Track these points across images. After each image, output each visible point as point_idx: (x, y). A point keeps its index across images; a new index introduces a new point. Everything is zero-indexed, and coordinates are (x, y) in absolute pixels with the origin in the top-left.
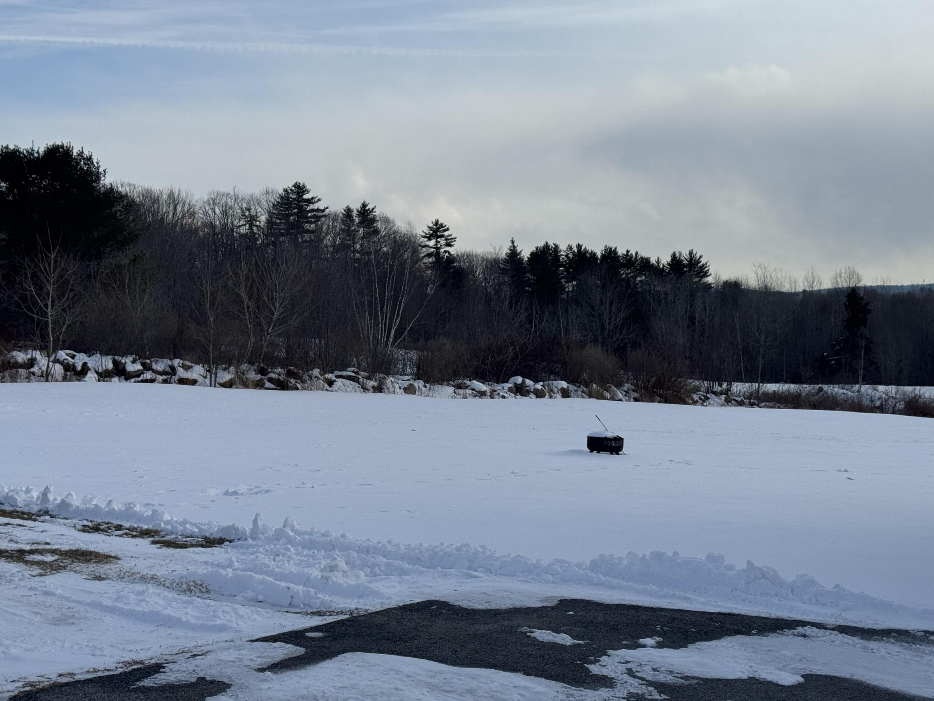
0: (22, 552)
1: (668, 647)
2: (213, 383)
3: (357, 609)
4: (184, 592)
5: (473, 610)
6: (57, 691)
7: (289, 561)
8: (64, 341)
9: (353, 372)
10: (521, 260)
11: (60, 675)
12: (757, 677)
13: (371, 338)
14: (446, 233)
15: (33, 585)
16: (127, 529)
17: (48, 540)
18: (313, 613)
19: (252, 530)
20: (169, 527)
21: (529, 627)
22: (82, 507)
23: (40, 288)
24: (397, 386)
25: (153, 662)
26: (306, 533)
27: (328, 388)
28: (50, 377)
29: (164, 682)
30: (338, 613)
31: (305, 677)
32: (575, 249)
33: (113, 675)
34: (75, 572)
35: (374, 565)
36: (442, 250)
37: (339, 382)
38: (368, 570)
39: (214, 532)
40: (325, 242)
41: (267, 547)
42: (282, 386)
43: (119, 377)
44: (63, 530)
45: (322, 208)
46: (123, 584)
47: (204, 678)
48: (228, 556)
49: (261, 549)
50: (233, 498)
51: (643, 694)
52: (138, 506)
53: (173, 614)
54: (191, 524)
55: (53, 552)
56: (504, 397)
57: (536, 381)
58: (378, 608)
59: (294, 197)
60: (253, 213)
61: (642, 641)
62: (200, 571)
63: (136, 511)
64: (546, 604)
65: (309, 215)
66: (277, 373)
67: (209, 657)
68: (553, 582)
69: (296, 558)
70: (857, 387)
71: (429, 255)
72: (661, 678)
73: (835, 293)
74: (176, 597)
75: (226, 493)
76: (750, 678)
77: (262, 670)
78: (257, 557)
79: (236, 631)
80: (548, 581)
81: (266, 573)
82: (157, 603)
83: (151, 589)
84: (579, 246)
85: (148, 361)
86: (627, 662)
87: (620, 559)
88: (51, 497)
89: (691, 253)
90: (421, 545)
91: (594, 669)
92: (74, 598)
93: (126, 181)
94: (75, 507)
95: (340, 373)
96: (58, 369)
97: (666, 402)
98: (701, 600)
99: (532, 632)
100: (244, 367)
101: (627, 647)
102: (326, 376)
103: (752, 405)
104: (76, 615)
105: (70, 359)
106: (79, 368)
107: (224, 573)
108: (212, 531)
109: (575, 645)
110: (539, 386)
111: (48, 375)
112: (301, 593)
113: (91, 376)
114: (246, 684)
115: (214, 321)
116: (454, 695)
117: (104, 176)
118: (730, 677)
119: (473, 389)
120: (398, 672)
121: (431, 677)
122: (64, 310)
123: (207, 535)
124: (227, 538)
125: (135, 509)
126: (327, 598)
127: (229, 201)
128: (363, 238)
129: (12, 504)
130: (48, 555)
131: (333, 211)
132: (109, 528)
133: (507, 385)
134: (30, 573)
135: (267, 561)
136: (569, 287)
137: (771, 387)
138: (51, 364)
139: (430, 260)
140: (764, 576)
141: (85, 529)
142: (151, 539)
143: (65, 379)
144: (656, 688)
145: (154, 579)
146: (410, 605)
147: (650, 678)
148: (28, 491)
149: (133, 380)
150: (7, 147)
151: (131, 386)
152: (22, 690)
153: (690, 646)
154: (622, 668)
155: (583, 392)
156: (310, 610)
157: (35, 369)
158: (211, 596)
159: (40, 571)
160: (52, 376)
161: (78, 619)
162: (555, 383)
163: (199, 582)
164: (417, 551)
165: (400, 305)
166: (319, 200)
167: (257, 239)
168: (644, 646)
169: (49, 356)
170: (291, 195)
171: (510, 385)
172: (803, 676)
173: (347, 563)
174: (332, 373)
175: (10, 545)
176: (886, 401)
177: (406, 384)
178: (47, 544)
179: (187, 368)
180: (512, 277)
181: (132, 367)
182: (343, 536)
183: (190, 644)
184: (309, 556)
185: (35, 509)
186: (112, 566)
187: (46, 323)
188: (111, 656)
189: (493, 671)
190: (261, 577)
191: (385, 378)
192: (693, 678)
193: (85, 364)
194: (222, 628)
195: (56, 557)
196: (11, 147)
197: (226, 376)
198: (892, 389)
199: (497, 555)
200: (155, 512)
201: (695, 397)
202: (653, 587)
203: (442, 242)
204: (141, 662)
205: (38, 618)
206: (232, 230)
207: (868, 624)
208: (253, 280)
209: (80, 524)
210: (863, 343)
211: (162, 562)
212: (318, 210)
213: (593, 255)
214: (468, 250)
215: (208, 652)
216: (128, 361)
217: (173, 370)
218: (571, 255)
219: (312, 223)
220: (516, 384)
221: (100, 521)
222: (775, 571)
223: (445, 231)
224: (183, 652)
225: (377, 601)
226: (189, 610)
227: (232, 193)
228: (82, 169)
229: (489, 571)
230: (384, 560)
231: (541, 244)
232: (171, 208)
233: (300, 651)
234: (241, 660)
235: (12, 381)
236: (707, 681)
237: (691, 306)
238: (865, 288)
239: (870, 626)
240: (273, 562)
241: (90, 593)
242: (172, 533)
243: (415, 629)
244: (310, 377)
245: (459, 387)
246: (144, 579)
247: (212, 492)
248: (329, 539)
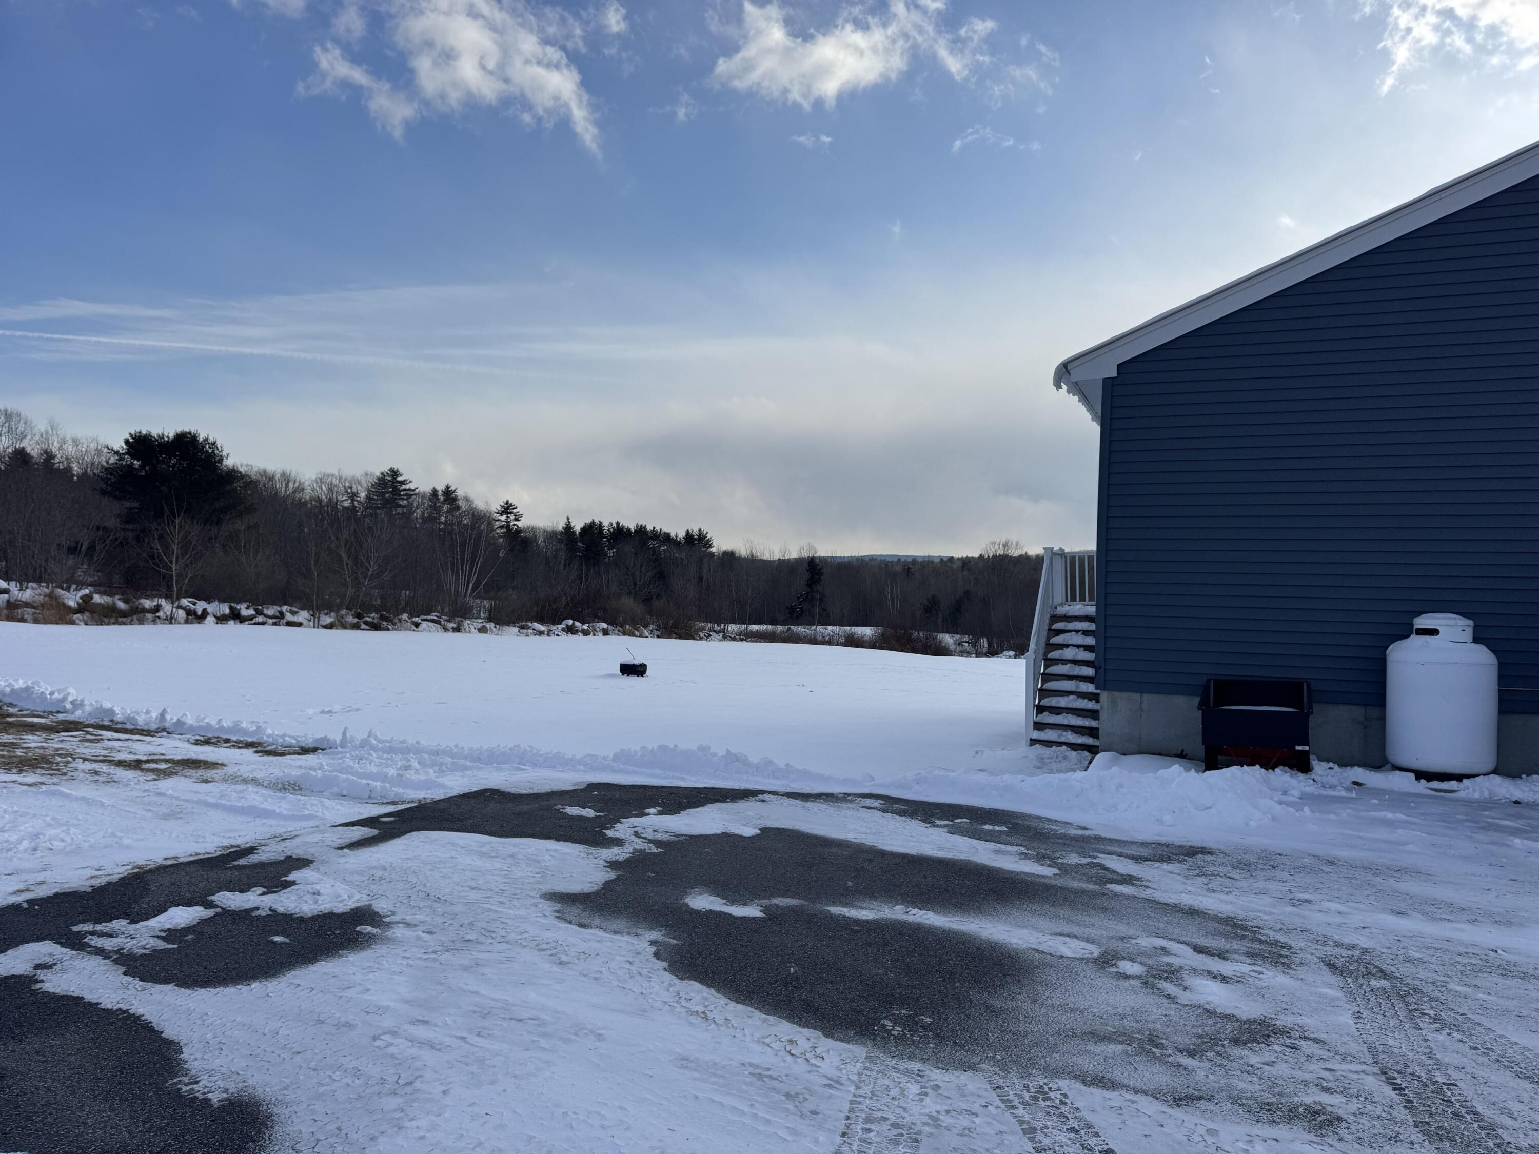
0: (139, 762)
1: (666, 814)
2: (316, 625)
3: (424, 798)
4: (280, 790)
5: (519, 795)
6: (162, 871)
7: (370, 763)
8: (186, 591)
9: (436, 616)
10: (574, 533)
11: (166, 859)
12: (728, 832)
13: (453, 590)
14: (515, 511)
15: (147, 788)
16: (236, 742)
17: (163, 752)
18: (388, 803)
19: (341, 740)
20: (271, 740)
21: (562, 805)
22: (196, 724)
23: (166, 548)
24: (472, 627)
25: (248, 845)
26: (387, 741)
27: (415, 629)
28: (173, 620)
29: (256, 861)
30: (408, 803)
31: (376, 853)
32: (615, 525)
33: (212, 858)
34: (185, 776)
35: (441, 764)
36: (512, 524)
37: (424, 625)
38: (436, 768)
39: (309, 742)
40: (415, 514)
41: (353, 753)
42: (375, 627)
43: (235, 620)
44: (178, 743)
45: (413, 488)
46: (227, 785)
47: (291, 857)
48: (319, 761)
49: (348, 755)
50: (328, 715)
51: (644, 850)
52: (245, 723)
53: (268, 808)
54: (290, 737)
55: (167, 761)
56: (558, 635)
57: (583, 623)
58: (442, 797)
59: (389, 479)
60: (354, 490)
61: (647, 811)
62: (294, 774)
63: (242, 728)
64: (576, 788)
65: (402, 493)
66: (372, 617)
67: (297, 840)
68: (584, 771)
69: (377, 760)
70: (814, 627)
71: (502, 527)
72: (659, 837)
73: (799, 561)
74: (273, 794)
75: (323, 712)
76: (723, 833)
77: (341, 848)
78: (344, 761)
79: (321, 819)
80: (580, 771)
81: (350, 773)
82: (254, 799)
83: (251, 788)
84: (618, 523)
85: (260, 607)
86: (635, 827)
87: (636, 752)
88: (168, 717)
89: (700, 530)
90: (481, 747)
91: (610, 833)
92: (183, 797)
93: (245, 462)
94: (188, 725)
95: (425, 617)
96: (181, 614)
97: (680, 638)
98: (693, 779)
99: (564, 809)
100: (343, 612)
101: (636, 816)
102: (414, 619)
103: (741, 640)
104: (184, 811)
105: (192, 605)
106: (199, 613)
107: (314, 774)
108: (307, 742)
109: (596, 817)
110: (585, 627)
111: (171, 618)
112: (378, 787)
113: (210, 619)
114: (327, 860)
115: (318, 575)
116: (498, 859)
117: (227, 458)
118: (708, 833)
119: (534, 630)
120: (454, 844)
121: (482, 847)
122: (187, 565)
123: (304, 745)
124: (320, 747)
125: (242, 725)
126: (401, 791)
127: (334, 480)
128: (447, 512)
129: (134, 723)
130: (162, 763)
131: (422, 491)
132: (218, 741)
133: (561, 627)
134: (145, 778)
135: (351, 764)
136: (611, 553)
137: (755, 628)
138: (175, 610)
139: (502, 531)
140: (738, 760)
141: (197, 743)
142: (255, 749)
143: (187, 622)
144: (654, 844)
145: (254, 781)
146: (468, 793)
147: (651, 837)
148: (148, 712)
149: (246, 623)
150: (140, 433)
151: (245, 628)
152: (131, 872)
153: (682, 812)
154: (631, 831)
155: (619, 631)
156: (385, 801)
157: (160, 614)
158: (302, 793)
159: (154, 777)
160: (176, 620)
161: (185, 814)
162: (598, 624)
163: (293, 782)
164: (478, 752)
165: (477, 565)
166: (410, 482)
167: (357, 511)
168: (648, 814)
169: (173, 603)
170: (387, 478)
171: (563, 626)
172: (760, 829)
173: (419, 763)
174: (419, 617)
175: (128, 756)
176: (833, 636)
177: (480, 626)
178: (163, 755)
179: (293, 613)
180: (567, 545)
181: (245, 612)
182: (418, 742)
183: (281, 831)
184: (388, 759)
185: (153, 727)
186: (218, 771)
187: (171, 576)
188: (213, 842)
189: (531, 839)
190: (345, 776)
191: (462, 621)
192: (682, 835)
193: (205, 610)
194: (310, 817)
195: (170, 765)
196: (144, 432)
197: (328, 620)
198: (836, 629)
199: (541, 753)
200: (259, 727)
201: (702, 635)
202: (657, 771)
203: (512, 517)
204: (238, 846)
205: (150, 814)
206: (337, 504)
207: (807, 790)
208: (352, 543)
209: (193, 738)
210: (818, 596)
211: (261, 767)
212: (410, 490)
213: (629, 530)
214: (532, 524)
215: (296, 836)
216: (242, 607)
217: (282, 615)
218: (611, 530)
219: (404, 499)
220: (567, 626)
221: (211, 736)
222: (745, 756)
223: (514, 509)
224: (275, 837)
225: (442, 791)
226: (282, 804)
227: (337, 474)
228: (207, 451)
229: (535, 765)
230: (450, 760)
231: (589, 521)
232: (284, 485)
233: (374, 832)
234: (323, 841)
235: (140, 624)
236: (692, 837)
237: (700, 568)
238: (820, 558)
239: (808, 792)
240: (357, 765)
241: (197, 793)
242: (273, 744)
243: (471, 811)
244: (400, 620)
245: (522, 628)
246: (245, 781)
247: (311, 711)
248: (406, 745)
